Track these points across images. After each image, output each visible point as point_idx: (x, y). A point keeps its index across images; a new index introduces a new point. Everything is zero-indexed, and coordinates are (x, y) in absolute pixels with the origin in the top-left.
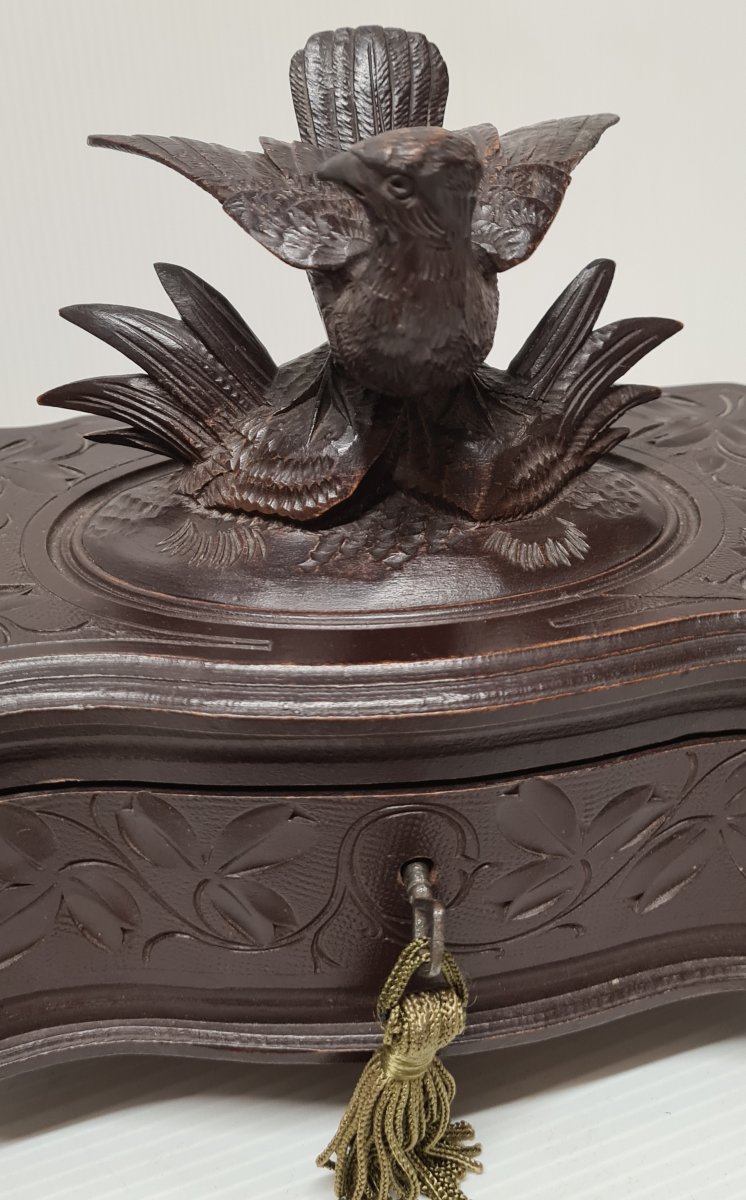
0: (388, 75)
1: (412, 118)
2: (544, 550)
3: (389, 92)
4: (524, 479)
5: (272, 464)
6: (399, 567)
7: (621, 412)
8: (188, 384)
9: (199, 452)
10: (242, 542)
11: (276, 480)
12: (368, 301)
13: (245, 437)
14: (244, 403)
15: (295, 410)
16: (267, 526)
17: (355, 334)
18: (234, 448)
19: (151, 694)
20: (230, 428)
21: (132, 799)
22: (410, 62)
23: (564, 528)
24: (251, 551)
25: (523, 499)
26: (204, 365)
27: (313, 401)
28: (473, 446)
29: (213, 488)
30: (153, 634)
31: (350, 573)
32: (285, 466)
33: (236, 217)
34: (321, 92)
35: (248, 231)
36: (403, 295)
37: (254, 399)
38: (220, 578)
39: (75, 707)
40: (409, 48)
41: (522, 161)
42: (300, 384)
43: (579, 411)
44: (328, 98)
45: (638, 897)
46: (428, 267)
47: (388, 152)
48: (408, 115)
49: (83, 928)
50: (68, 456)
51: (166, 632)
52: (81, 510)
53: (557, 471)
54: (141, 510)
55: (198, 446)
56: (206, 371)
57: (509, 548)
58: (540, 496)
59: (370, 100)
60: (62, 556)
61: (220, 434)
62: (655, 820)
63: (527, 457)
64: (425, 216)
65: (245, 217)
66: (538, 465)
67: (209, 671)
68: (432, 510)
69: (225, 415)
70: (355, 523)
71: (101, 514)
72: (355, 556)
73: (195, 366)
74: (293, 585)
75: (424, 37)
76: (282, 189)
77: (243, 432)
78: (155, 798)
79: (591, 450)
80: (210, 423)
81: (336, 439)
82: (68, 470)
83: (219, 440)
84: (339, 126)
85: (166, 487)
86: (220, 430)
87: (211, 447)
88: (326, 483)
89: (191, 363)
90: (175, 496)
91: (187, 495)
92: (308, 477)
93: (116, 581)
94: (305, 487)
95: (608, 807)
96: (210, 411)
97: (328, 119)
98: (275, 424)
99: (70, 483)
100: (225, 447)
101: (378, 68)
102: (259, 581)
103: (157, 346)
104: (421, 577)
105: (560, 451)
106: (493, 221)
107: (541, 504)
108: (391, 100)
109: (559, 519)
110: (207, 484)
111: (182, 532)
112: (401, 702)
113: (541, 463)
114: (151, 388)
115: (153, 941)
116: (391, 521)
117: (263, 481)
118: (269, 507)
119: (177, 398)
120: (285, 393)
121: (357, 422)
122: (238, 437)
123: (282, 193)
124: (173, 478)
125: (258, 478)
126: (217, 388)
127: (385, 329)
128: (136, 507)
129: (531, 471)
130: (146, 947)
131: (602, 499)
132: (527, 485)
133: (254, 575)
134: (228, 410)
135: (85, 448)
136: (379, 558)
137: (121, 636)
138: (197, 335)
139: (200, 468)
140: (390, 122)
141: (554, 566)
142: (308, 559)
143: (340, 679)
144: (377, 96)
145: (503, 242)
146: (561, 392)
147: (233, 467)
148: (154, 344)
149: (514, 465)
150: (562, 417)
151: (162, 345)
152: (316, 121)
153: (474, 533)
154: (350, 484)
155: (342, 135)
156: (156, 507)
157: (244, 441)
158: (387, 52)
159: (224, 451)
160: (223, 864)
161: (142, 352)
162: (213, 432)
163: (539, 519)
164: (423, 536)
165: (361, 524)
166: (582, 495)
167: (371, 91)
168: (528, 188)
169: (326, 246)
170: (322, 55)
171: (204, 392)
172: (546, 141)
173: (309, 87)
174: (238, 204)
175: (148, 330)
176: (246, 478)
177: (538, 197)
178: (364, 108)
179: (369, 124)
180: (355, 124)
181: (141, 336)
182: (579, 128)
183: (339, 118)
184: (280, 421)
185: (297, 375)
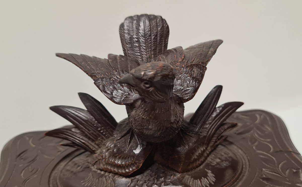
0: (150, 30)
1: (158, 43)
2: (201, 182)
3: (150, 36)
4: (195, 159)
5: (115, 157)
7: (225, 131)
8: (89, 131)
9: (94, 151)
10: (107, 181)
11: (117, 162)
13: (107, 147)
14: (107, 136)
15: (123, 139)
16: (115, 176)
18: (104, 151)
22: (157, 26)
23: (207, 173)
24: (110, 185)
25: (194, 165)
26: (94, 124)
27: (128, 136)
28: (179, 149)
29: (98, 163)
32: (119, 158)
33: (98, 87)
34: (130, 36)
36: (150, 118)
37: (110, 134)
40: (157, 21)
41: (191, 63)
42: (125, 129)
43: (212, 133)
44: (131, 38)
46: (158, 109)
47: (143, 73)
48: (157, 43)
53: (205, 153)
54: (77, 168)
55: (93, 149)
56: (95, 126)
57: (190, 182)
58: (200, 163)
59: (144, 39)
61: (100, 146)
63: (196, 151)
64: (156, 93)
65: (101, 86)
66: (199, 153)
68: (166, 169)
69: (101, 140)
70: (142, 175)
71: (66, 167)
73: (91, 125)
75: (161, 17)
76: (113, 76)
79: (216, 144)
80: (97, 142)
81: (135, 149)
83: (100, 148)
84: (135, 47)
85: (85, 160)
87: (97, 149)
88: (132, 164)
89: (90, 124)
90: (87, 164)
91: (91, 164)
92: (127, 162)
94: (126, 165)
96: (97, 139)
97: (131, 45)
98: (116, 143)
99: (59, 153)
100: (101, 150)
101: (147, 28)
105: (206, 146)
106: (181, 86)
107: (200, 165)
108: (151, 38)
109: (206, 170)
110: (96, 162)
111: (89, 177)
114: (78, 131)
116: (153, 174)
117: (113, 163)
118: (115, 171)
119: (86, 135)
120: (120, 132)
121: (141, 144)
122: (105, 147)
123: (113, 78)
124: (87, 157)
125: (111, 161)
126: (99, 132)
127: (145, 127)
128: (76, 166)
129: (197, 156)
131: (219, 161)
132: (195, 160)
134: (102, 138)
138: (92, 115)
140: (151, 45)
144: (147, 37)
145: (184, 93)
146: (206, 128)
147: (104, 157)
148: (78, 118)
149: (191, 154)
150: (206, 136)
151: (81, 119)
152: (127, 46)
153: (179, 177)
154: (139, 165)
155: (136, 50)
156: (82, 167)
157: (107, 149)
158: (150, 23)
162: (98, 145)
163: (200, 170)
164: (163, 179)
165: (143, 175)
166: (213, 160)
167: (145, 36)
168: (193, 73)
169: (127, 97)
170: (129, 24)
171: (94, 133)
172: (199, 53)
173: (125, 35)
174: (99, 82)
175: (77, 114)
176: (108, 161)
177: (196, 76)
178: (142, 41)
179: (144, 46)
180: (140, 47)
181: (75, 116)
182: (210, 48)
183: (135, 45)
184: (118, 142)
185: (124, 126)
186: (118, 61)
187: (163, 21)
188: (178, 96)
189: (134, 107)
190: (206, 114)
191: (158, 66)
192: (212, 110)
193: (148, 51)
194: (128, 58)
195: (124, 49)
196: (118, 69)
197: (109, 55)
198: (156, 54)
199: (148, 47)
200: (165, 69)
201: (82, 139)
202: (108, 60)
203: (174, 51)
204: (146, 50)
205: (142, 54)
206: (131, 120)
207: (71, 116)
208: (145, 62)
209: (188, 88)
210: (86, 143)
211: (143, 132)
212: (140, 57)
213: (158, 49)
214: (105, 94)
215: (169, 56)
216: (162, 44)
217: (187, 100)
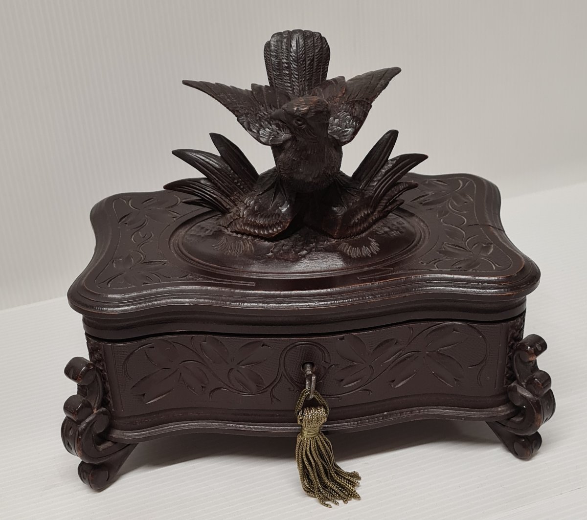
0: (305, 53)
1: (314, 71)
2: (361, 250)
3: (304, 60)
5: (256, 215)
6: (304, 256)
7: (400, 194)
8: (224, 183)
9: (228, 209)
10: (245, 245)
11: (258, 222)
12: (290, 160)
13: (246, 204)
14: (245, 190)
15: (266, 194)
16: (254, 240)
17: (286, 170)
18: (242, 208)
19: (212, 300)
20: (240, 200)
21: (206, 338)
22: (314, 46)
23: (370, 241)
24: (248, 249)
25: (355, 230)
26: (230, 175)
27: (273, 190)
28: (335, 209)
29: (234, 224)
30: (212, 280)
31: (285, 258)
32: (261, 216)
33: (242, 124)
34: (278, 60)
35: (246, 130)
36: (302, 159)
37: (250, 189)
38: (237, 259)
39: (186, 304)
40: (313, 40)
41: (353, 98)
42: (268, 182)
43: (381, 193)
44: (280, 63)
45: (393, 381)
46: (310, 149)
47: (295, 109)
49: (188, 386)
50: (172, 207)
51: (217, 279)
52: (180, 231)
53: (370, 218)
54: (205, 232)
55: (227, 207)
56: (230, 177)
57: (348, 249)
58: (362, 229)
59: (297, 64)
60: (175, 250)
61: (236, 203)
62: (398, 352)
63: (357, 214)
65: (245, 124)
66: (361, 217)
67: (233, 292)
68: (318, 234)
69: (238, 195)
70: (288, 239)
71: (188, 233)
72: (287, 252)
73: (226, 176)
74: (263, 263)
75: (320, 35)
76: (259, 112)
77: (245, 202)
78: (214, 338)
79: (386, 209)
80: (232, 198)
81: (281, 206)
82: (173, 213)
83: (236, 205)
84: (284, 76)
85: (215, 223)
86: (236, 201)
87: (233, 208)
88: (277, 223)
89: (225, 174)
90: (218, 226)
91: (223, 226)
92: (270, 221)
93: (197, 260)
94: (269, 225)
95: (379, 346)
96: (232, 194)
97: (280, 72)
98: (258, 199)
99: (175, 219)
100: (238, 208)
102: (251, 261)
103: (211, 167)
104: (312, 260)
105: (372, 210)
106: (339, 126)
107: (362, 232)
108: (305, 64)
109: (369, 238)
110: (231, 222)
111: (222, 241)
112: (300, 304)
113: (363, 215)
114: (209, 184)
115: (213, 391)
116: (302, 238)
117: (253, 222)
118: (255, 232)
119: (219, 188)
120: (262, 186)
121: (289, 199)
122: (243, 204)
123: (259, 114)
124: (218, 219)
125: (251, 221)
126: (235, 184)
127: (295, 171)
128: (203, 230)
129: (358, 219)
130: (210, 394)
131: (388, 230)
132: (356, 224)
133: (249, 259)
134: (239, 193)
135: (179, 202)
136: (296, 253)
137: (200, 280)
138: (227, 163)
139: (228, 216)
140: (305, 74)
141: (364, 257)
142: (269, 253)
143: (279, 296)
144: (300, 62)
145: (341, 135)
146: (373, 186)
147: (241, 216)
148: (210, 166)
149: (351, 217)
150: (373, 196)
151: (213, 167)
152: (274, 73)
153: (334, 243)
154: (286, 224)
155: (285, 79)
156: (211, 231)
157: (246, 206)
158: (304, 42)
159: (238, 209)
160: (238, 362)
161: (206, 170)
162: (233, 202)
163: (361, 238)
164: (314, 244)
165: (290, 239)
166: (380, 228)
167: (297, 60)
168: (354, 111)
169: (275, 137)
170: (277, 43)
171: (230, 185)
172: (365, 87)
173: (272, 58)
174: (242, 118)
175: (208, 160)
176: (246, 221)
177: (357, 115)
178: (294, 67)
179: (296, 75)
180: (290, 75)
181: (205, 163)
182: (380, 79)
183: (284, 72)
184: (260, 198)
185: (266, 179)
186: (265, 93)
187: (322, 40)
188: (334, 138)
189: (284, 150)
190: (374, 168)
191: (312, 102)
192: (383, 162)
193: (301, 81)
194: (276, 89)
195: (270, 77)
196: (265, 103)
197: (253, 85)
198: (312, 85)
199: (301, 75)
200: (319, 105)
201: (213, 193)
202: (252, 92)
203: (334, 82)
204: (298, 79)
205: (294, 85)
206: (280, 164)
207: (200, 164)
208: (296, 95)
209: (346, 130)
210: (218, 198)
211: (293, 177)
212: (290, 89)
213: (314, 78)
214: (251, 133)
215: (327, 89)
216: (320, 71)
217: (345, 143)
